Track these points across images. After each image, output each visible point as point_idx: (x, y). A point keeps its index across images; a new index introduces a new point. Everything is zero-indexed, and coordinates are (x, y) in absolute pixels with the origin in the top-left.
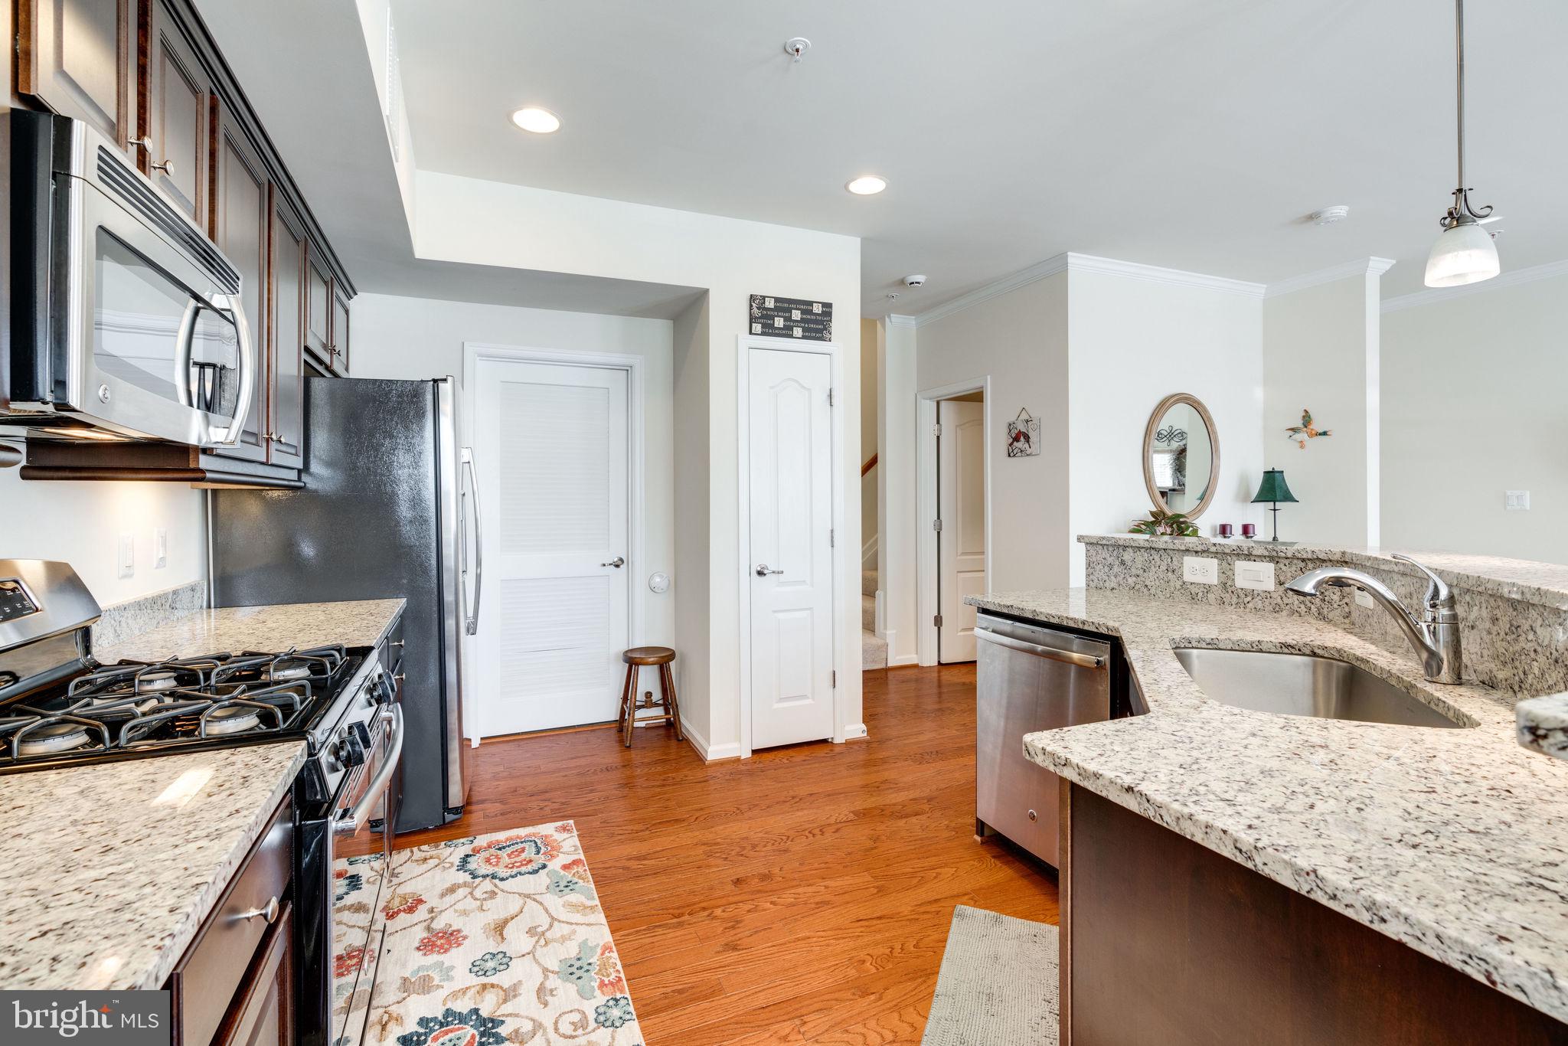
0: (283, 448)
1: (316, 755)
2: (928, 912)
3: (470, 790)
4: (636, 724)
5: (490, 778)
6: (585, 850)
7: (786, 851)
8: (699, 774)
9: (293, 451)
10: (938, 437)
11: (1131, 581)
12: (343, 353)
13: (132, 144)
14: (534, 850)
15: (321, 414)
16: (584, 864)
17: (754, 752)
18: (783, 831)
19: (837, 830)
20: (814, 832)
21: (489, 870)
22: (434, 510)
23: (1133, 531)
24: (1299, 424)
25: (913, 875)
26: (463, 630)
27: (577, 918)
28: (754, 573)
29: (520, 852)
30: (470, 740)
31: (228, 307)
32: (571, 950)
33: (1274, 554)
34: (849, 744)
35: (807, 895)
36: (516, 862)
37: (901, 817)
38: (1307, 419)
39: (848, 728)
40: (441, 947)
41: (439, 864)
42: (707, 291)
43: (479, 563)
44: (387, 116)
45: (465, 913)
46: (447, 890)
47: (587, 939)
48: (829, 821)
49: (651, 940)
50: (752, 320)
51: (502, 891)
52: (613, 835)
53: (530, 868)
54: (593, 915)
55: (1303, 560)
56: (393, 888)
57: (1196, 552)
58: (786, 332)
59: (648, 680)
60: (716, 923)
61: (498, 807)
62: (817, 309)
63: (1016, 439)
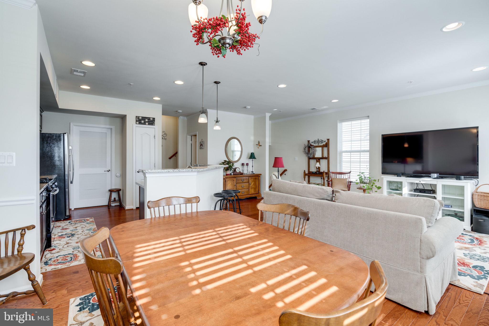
3: (71, 214)
4: (112, 205)
5: (76, 213)
8: (123, 211)
10: (191, 144)
16: (94, 221)
17: (136, 207)
24: (258, 144)
26: (70, 183)
27: (91, 226)
28: (137, 172)
30: (71, 209)
32: (88, 228)
36: (80, 222)
40: (65, 229)
41: (64, 223)
42: (126, 115)
43: (73, 170)
45: (69, 227)
46: (66, 225)
50: (136, 121)
51: (77, 224)
53: (83, 222)
58: (144, 124)
59: (114, 195)
61: (77, 216)
62: (151, 119)
63: (201, 145)
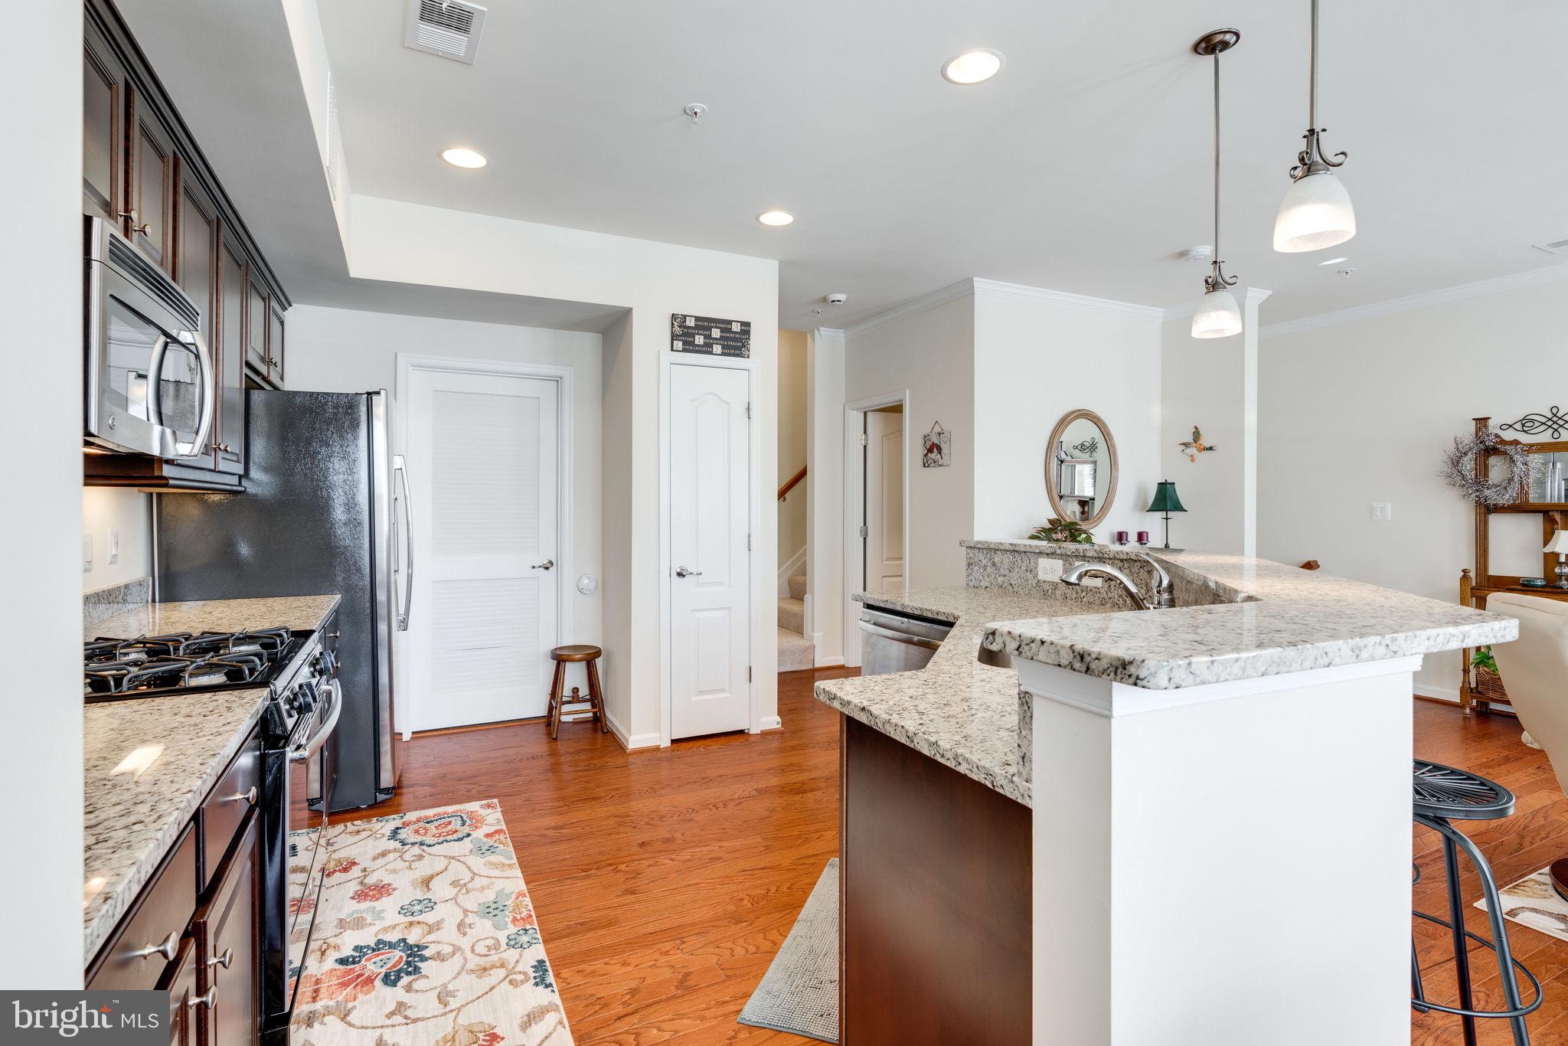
0: (228, 456)
1: (276, 699)
2: (805, 864)
3: (400, 777)
4: (564, 718)
5: (420, 765)
6: (507, 823)
7: (690, 820)
8: (620, 761)
9: (235, 458)
10: (865, 447)
11: (1000, 580)
12: (279, 364)
13: (121, 216)
14: (460, 822)
15: (259, 424)
16: (505, 834)
17: (674, 741)
18: (690, 805)
19: (739, 804)
20: (717, 805)
21: (419, 839)
22: (367, 514)
23: (1032, 537)
24: (1190, 439)
25: (798, 837)
26: (395, 626)
27: (497, 873)
28: (674, 574)
29: (447, 825)
30: (401, 734)
31: (193, 342)
32: (490, 895)
33: (1101, 555)
34: (765, 734)
35: (702, 853)
36: (442, 832)
37: (799, 793)
38: (1197, 434)
39: (764, 720)
40: (374, 896)
41: (371, 835)
42: (631, 309)
43: (410, 564)
44: (328, 167)
45: (395, 871)
46: (379, 855)
47: (504, 888)
48: (732, 797)
49: (560, 888)
50: (674, 337)
51: (430, 854)
52: (534, 810)
53: (455, 836)
54: (510, 871)
55: (1122, 560)
56: (329, 854)
57: (1048, 554)
58: (706, 349)
59: (575, 676)
60: (619, 875)
61: (428, 790)
62: (736, 328)
63: (930, 450)
